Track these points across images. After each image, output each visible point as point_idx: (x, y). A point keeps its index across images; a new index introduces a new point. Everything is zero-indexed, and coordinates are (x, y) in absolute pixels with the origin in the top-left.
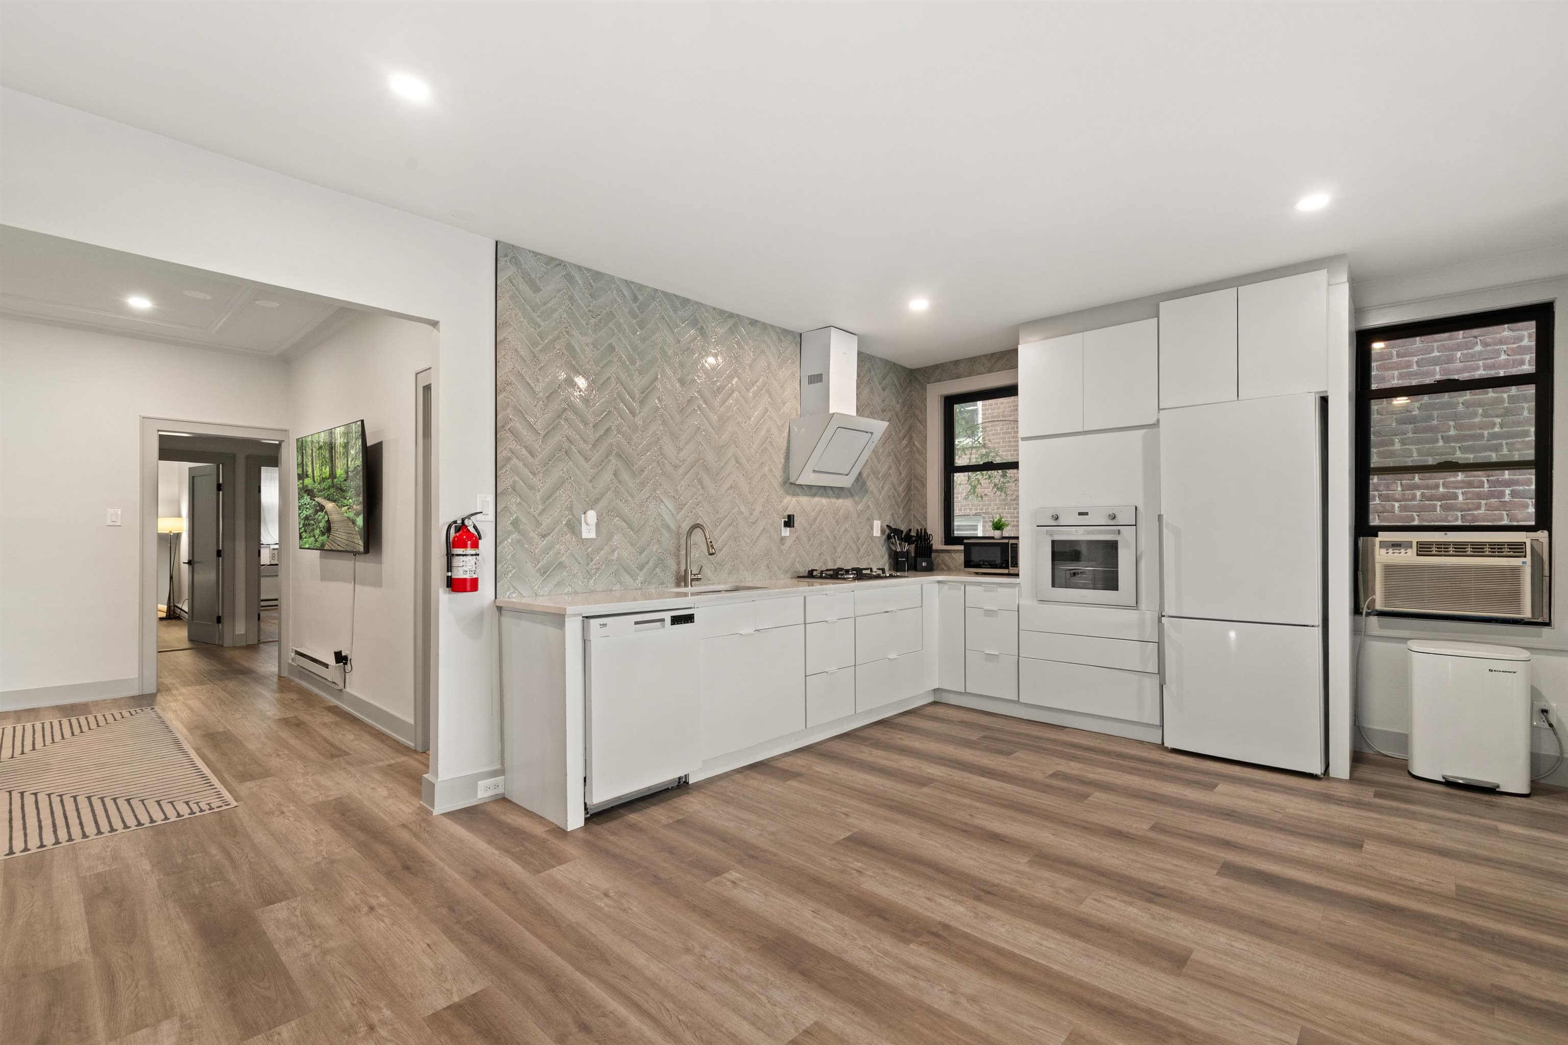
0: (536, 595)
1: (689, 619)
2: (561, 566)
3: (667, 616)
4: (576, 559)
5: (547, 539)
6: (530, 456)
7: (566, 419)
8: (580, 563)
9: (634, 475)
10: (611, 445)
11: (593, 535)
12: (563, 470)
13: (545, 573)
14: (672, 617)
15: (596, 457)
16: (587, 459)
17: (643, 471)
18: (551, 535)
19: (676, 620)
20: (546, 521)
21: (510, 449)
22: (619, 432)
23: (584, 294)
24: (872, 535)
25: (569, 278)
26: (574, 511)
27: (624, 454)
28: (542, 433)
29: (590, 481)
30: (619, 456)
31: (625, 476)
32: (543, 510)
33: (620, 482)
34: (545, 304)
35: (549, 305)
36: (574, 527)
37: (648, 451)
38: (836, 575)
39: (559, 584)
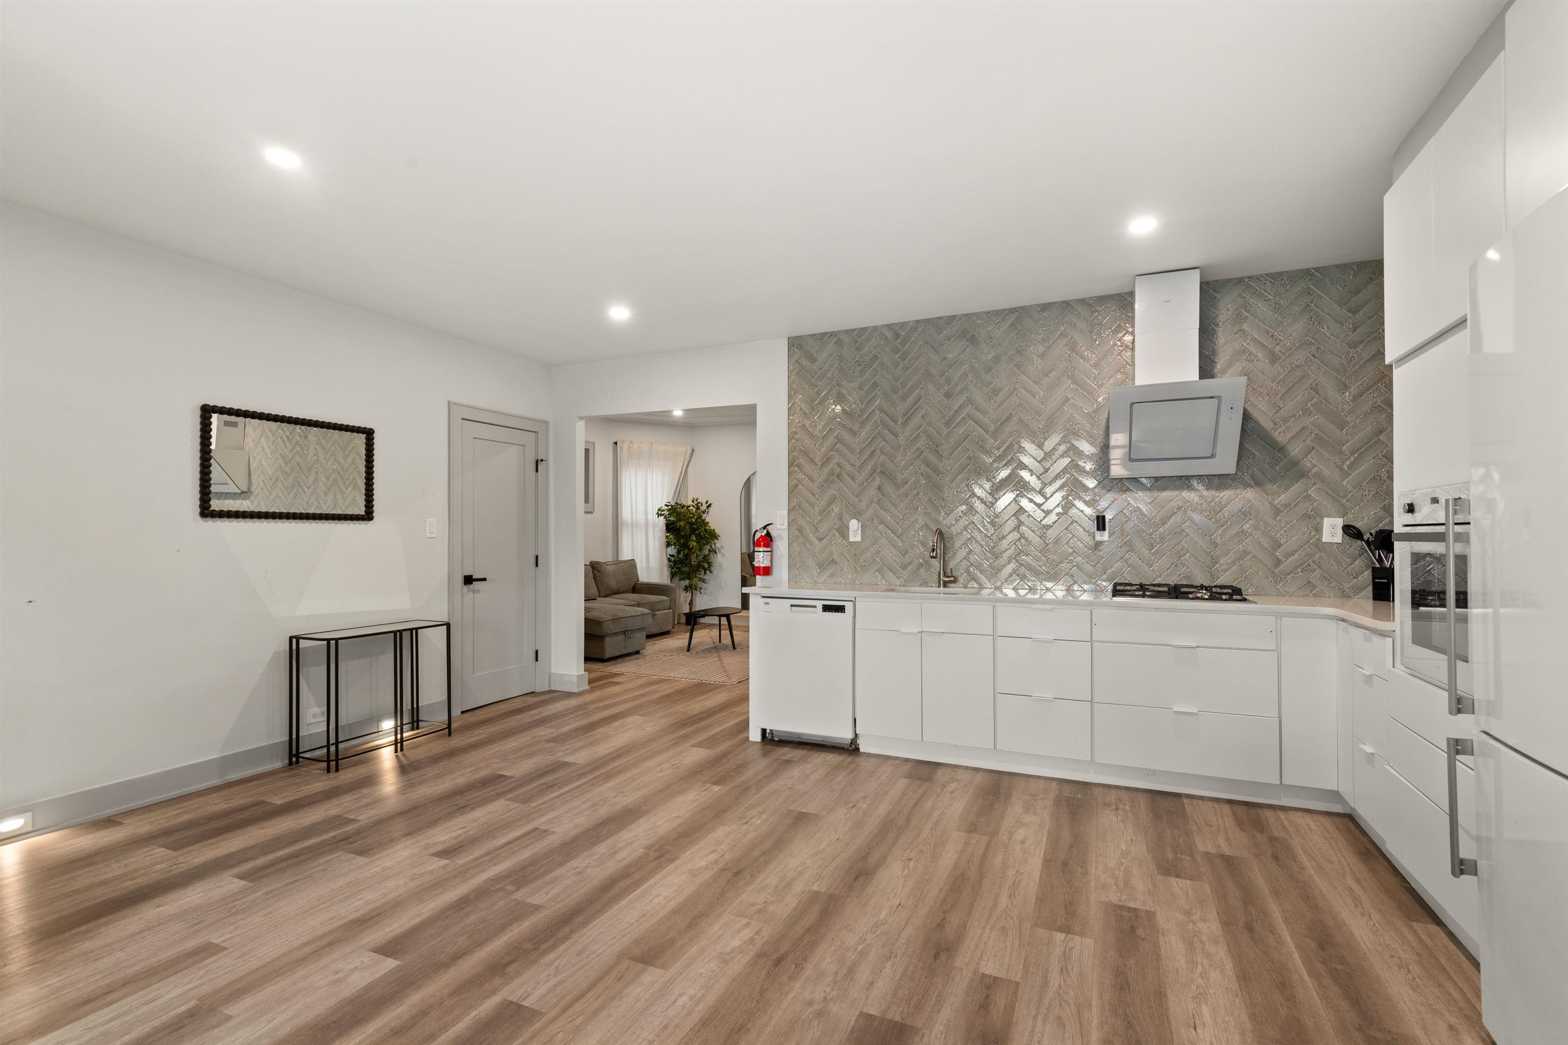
0: (816, 582)
1: (840, 609)
2: (833, 562)
3: (819, 604)
4: (845, 557)
5: (823, 542)
6: (810, 482)
7: (837, 451)
8: (849, 561)
9: (898, 487)
10: (875, 465)
11: (858, 539)
12: (835, 489)
13: (822, 566)
14: (823, 605)
15: (861, 477)
16: (853, 479)
17: (906, 483)
18: (827, 538)
19: (827, 608)
20: (824, 528)
21: (798, 479)
22: (882, 452)
23: (851, 350)
24: (1320, 540)
25: (839, 343)
26: (844, 521)
27: (887, 470)
28: (819, 463)
29: (857, 496)
30: (882, 472)
31: (888, 489)
32: (820, 521)
33: (883, 495)
34: (820, 369)
35: (824, 368)
36: (843, 531)
37: (911, 465)
38: (1176, 592)
39: (832, 575)
